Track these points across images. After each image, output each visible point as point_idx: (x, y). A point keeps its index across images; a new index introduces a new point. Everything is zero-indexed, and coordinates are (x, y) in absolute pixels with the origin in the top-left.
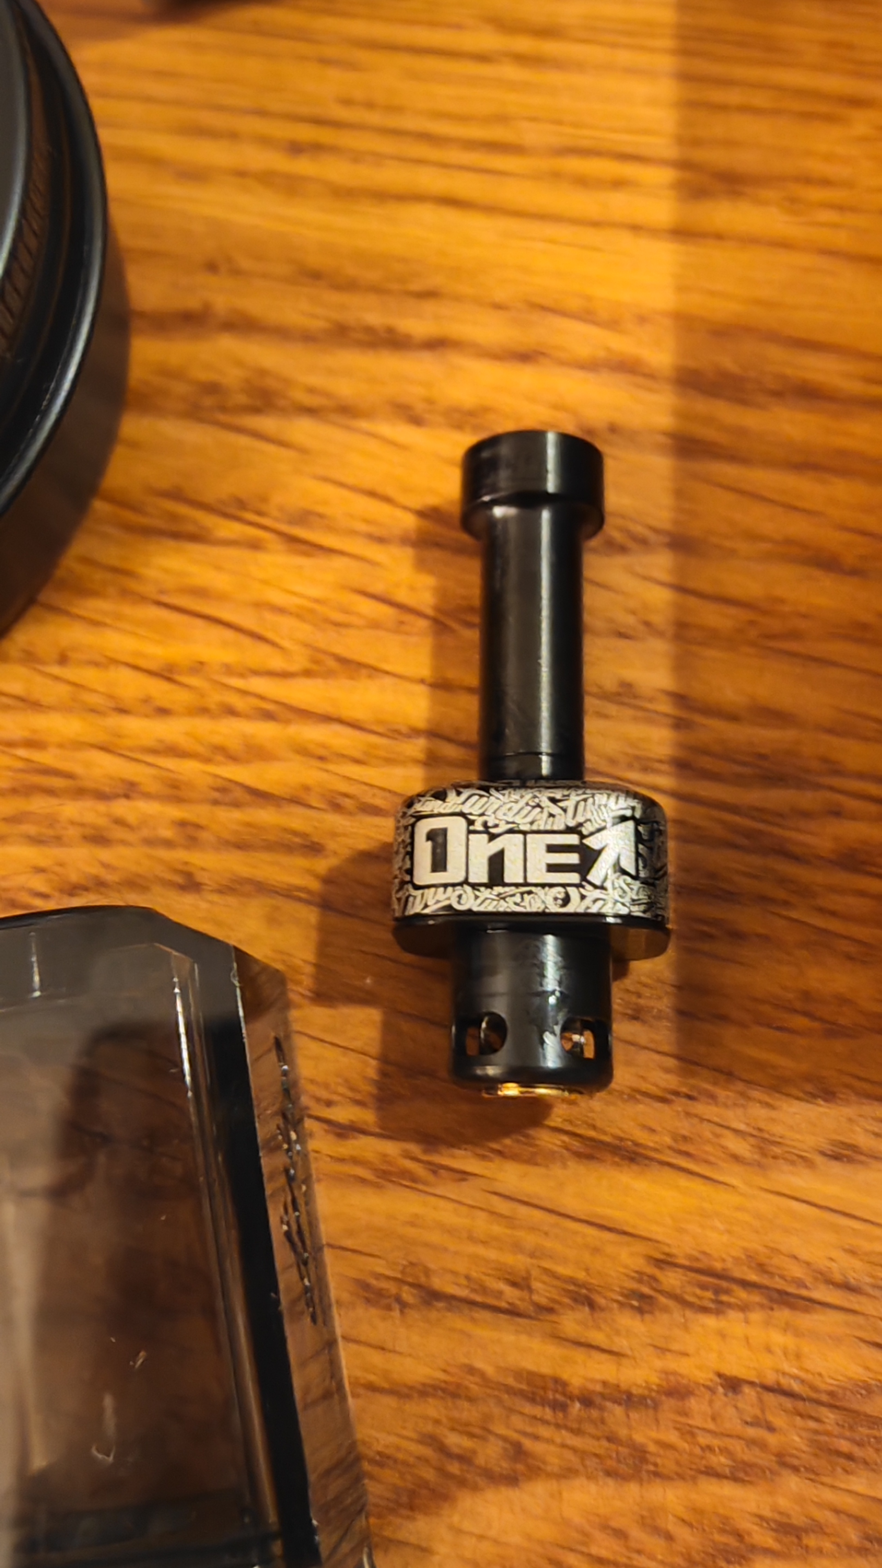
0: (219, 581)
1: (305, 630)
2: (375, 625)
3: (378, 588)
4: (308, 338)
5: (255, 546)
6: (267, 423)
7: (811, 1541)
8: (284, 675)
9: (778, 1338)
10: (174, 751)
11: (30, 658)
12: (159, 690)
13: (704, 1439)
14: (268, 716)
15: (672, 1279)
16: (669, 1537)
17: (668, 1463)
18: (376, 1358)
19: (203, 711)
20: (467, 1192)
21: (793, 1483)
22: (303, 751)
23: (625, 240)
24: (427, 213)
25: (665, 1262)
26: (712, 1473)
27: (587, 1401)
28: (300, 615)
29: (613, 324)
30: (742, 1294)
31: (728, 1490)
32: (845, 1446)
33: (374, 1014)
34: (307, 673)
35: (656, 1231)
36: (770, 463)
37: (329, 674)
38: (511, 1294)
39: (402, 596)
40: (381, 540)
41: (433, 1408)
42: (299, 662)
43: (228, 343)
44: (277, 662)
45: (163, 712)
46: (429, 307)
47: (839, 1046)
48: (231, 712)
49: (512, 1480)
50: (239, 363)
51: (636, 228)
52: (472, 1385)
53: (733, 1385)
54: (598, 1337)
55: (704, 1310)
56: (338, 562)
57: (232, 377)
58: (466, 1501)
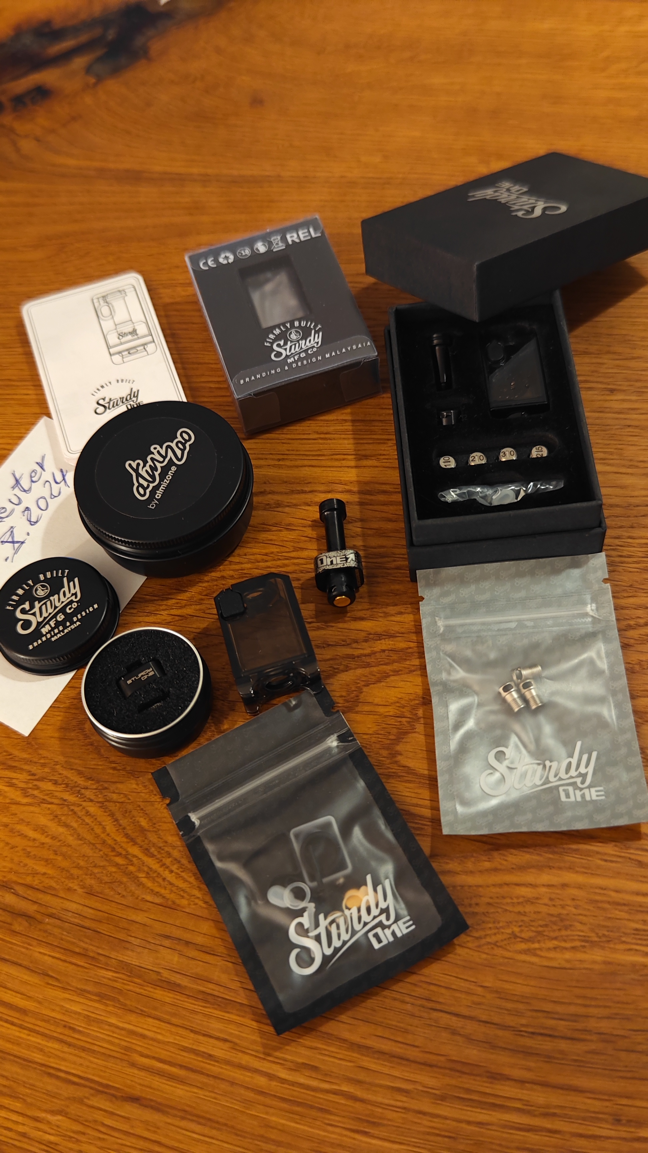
0: (274, 538)
1: (292, 544)
2: (306, 541)
3: (305, 535)
4: (286, 493)
5: (280, 531)
6: (280, 509)
7: (400, 673)
8: (289, 552)
9: (391, 642)
10: (269, 567)
11: (239, 555)
12: (265, 557)
13: (379, 660)
14: (288, 559)
15: (371, 636)
16: (375, 676)
17: (373, 664)
18: (321, 656)
19: (274, 560)
20: (333, 629)
21: (396, 664)
22: (294, 564)
23: (346, 469)
24: (307, 468)
25: (370, 634)
26: (382, 665)
27: (358, 657)
28: (290, 541)
29: (345, 484)
30: (384, 637)
31: (384, 667)
32: (405, 657)
33: (313, 604)
34: (293, 551)
35: (368, 630)
36: (378, 505)
37: (298, 551)
38: (343, 643)
39: (310, 536)
40: (305, 527)
41: (331, 662)
42: (292, 549)
43: (270, 496)
44: (287, 550)
45: (267, 561)
46: (309, 485)
47: (397, 597)
48: (279, 559)
49: (347, 671)
50: (273, 500)
51: (348, 467)
52: (338, 657)
53: (384, 651)
54: (359, 647)
55: (377, 640)
56: (297, 532)
57: (272, 502)
58: (339, 675)
